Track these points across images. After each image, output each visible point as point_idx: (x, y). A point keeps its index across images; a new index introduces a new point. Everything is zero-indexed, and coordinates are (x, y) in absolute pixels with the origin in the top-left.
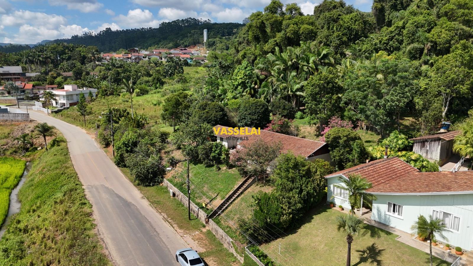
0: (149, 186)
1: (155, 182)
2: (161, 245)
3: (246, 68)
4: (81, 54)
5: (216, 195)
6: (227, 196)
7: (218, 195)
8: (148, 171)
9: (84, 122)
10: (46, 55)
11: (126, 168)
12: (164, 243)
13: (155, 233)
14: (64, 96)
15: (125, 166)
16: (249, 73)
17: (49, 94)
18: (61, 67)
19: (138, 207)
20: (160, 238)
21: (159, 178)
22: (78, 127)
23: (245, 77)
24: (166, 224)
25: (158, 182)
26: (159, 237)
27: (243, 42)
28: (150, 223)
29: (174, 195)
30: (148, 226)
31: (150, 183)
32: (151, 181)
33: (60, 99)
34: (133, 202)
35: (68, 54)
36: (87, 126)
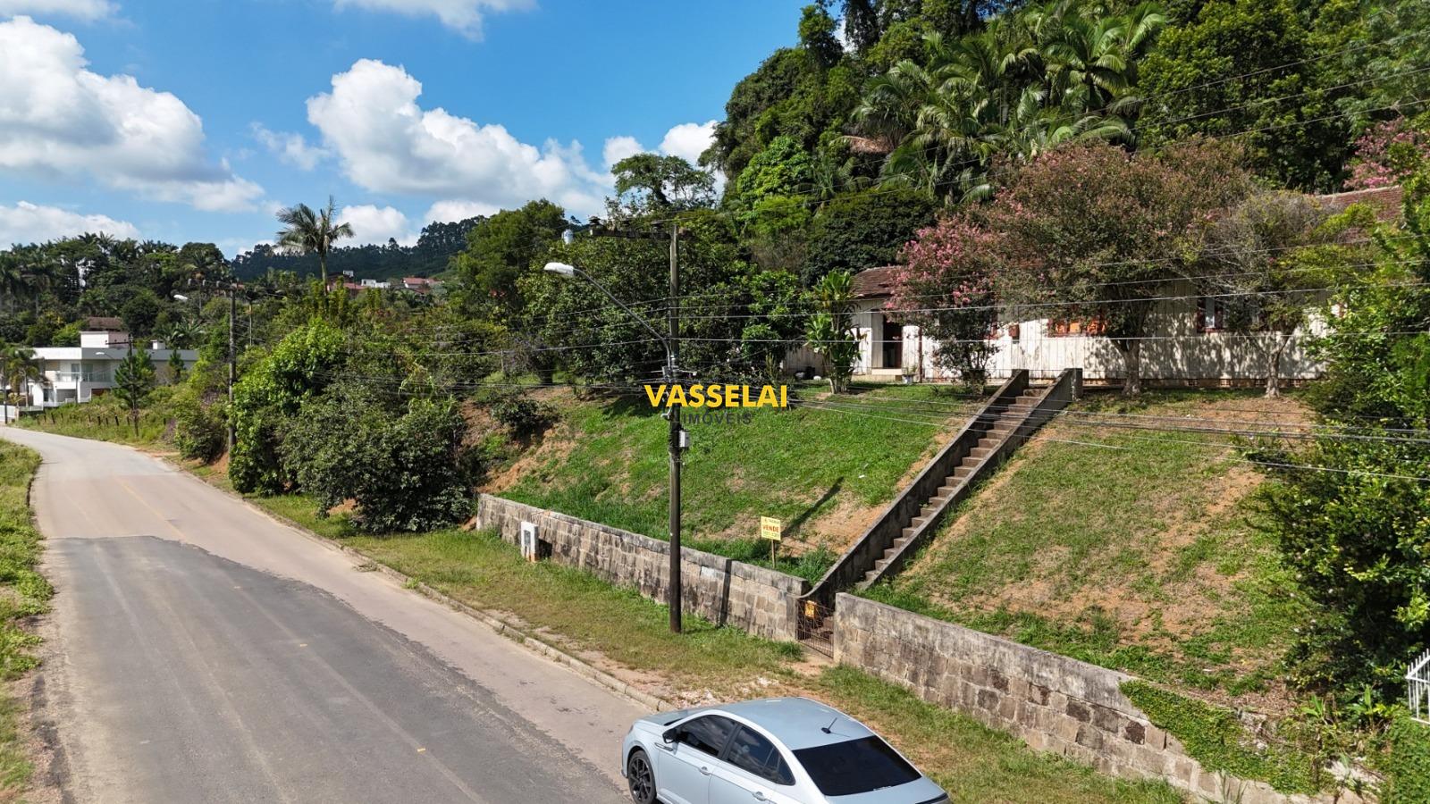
0: (401, 531)
1: (431, 515)
2: (521, 748)
3: (787, 156)
4: (159, 271)
5: (820, 493)
6: (905, 485)
7: (835, 489)
8: (395, 454)
9: (133, 425)
10: (35, 261)
11: (283, 497)
12: (543, 736)
13: (460, 689)
14: (74, 365)
15: (277, 488)
16: (802, 173)
17: (20, 360)
18: (85, 304)
19: (338, 595)
20: (506, 711)
21: (451, 495)
22: (107, 444)
23: (787, 187)
24: (527, 653)
25: (447, 514)
26: (497, 707)
27: (753, 109)
28: (417, 648)
29: (544, 549)
30: (404, 659)
31: (404, 518)
32: (411, 507)
33: (59, 377)
34: (308, 579)
35: (118, 268)
36: (141, 431)
